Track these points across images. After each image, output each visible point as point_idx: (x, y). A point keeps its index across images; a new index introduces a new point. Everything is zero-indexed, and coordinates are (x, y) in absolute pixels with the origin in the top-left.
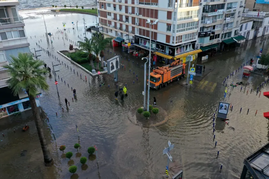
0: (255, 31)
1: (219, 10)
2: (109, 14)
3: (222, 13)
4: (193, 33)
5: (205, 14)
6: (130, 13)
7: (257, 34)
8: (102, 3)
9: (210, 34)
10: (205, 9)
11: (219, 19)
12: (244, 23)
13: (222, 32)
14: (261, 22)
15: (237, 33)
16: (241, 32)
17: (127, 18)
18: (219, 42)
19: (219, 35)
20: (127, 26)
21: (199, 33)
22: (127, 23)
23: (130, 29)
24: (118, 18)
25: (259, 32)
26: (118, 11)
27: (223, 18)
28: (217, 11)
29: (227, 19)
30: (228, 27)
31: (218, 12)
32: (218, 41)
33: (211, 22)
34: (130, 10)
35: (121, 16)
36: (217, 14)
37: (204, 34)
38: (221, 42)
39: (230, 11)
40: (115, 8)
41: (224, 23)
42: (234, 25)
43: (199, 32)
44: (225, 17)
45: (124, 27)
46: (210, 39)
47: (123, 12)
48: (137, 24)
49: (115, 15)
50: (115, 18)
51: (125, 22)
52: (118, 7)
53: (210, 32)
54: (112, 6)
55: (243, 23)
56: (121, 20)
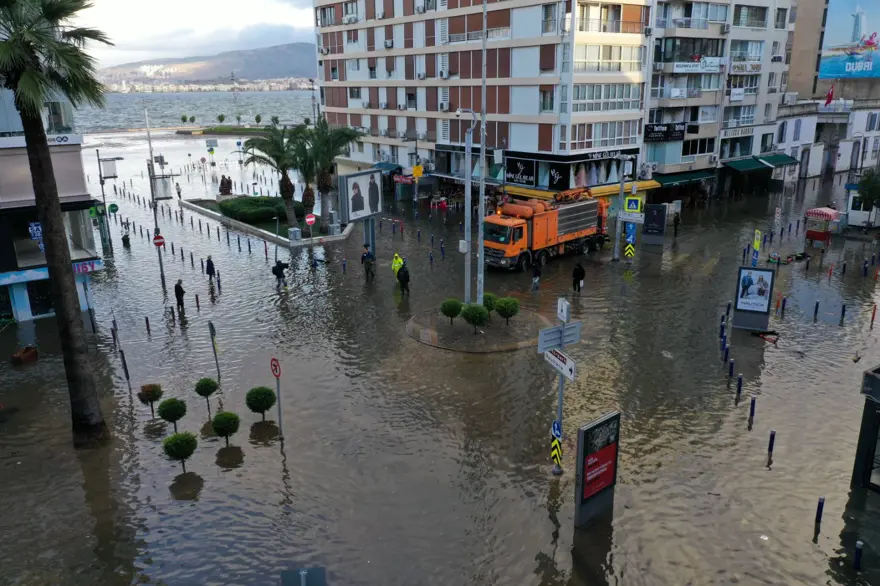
0: (825, 149)
1: (709, 60)
2: (355, 92)
3: (718, 70)
4: (627, 122)
5: (662, 65)
6: (419, 75)
7: (834, 161)
8: (334, 61)
9: (682, 132)
10: (663, 50)
11: (709, 87)
12: (789, 116)
13: (723, 132)
14: (844, 126)
15: (768, 144)
16: (781, 146)
17: (411, 96)
18: (714, 166)
19: (712, 141)
20: (411, 121)
21: (646, 126)
22: (411, 111)
23: (421, 128)
24: (383, 98)
25: (839, 155)
26: (382, 78)
27: (721, 87)
28: (702, 60)
29: (734, 91)
30: (741, 119)
31: (705, 62)
32: (711, 163)
33: (685, 96)
34: (420, 67)
35: (392, 91)
36: (703, 71)
37: (663, 132)
38: (719, 166)
39: (742, 68)
40: (372, 69)
41: (726, 103)
42: (759, 115)
43: (647, 123)
44: (729, 85)
45: (402, 126)
46: (685, 152)
47: (399, 78)
48: (442, 105)
49: (374, 91)
50: (373, 104)
51: (406, 108)
52: (381, 65)
53: (682, 128)
54: (364, 64)
55: (785, 116)
56: (392, 104)
